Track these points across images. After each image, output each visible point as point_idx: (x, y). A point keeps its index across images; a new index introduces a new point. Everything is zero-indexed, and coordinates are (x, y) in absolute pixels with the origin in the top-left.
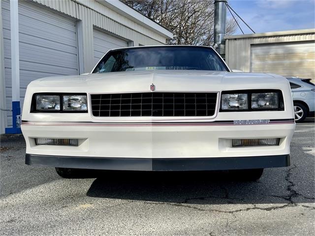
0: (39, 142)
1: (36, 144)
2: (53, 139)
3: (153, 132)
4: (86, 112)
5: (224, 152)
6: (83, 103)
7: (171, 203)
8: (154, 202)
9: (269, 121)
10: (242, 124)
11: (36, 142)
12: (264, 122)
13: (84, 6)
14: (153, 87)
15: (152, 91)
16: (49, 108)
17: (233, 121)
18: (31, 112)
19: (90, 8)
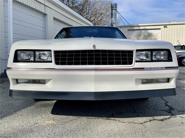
0: (19, 81)
1: (17, 83)
2: (29, 80)
3: (95, 75)
4: (51, 62)
5: (138, 87)
6: (49, 56)
7: (104, 118)
8: (93, 117)
9: (165, 68)
10: (149, 70)
11: (17, 81)
12: (162, 69)
13: (49, 7)
14: (94, 46)
15: (94, 49)
16: (26, 59)
17: (144, 68)
18: (13, 62)
19: (51, 9)
